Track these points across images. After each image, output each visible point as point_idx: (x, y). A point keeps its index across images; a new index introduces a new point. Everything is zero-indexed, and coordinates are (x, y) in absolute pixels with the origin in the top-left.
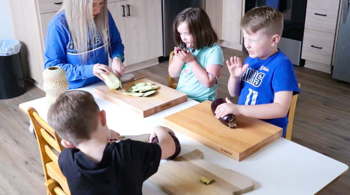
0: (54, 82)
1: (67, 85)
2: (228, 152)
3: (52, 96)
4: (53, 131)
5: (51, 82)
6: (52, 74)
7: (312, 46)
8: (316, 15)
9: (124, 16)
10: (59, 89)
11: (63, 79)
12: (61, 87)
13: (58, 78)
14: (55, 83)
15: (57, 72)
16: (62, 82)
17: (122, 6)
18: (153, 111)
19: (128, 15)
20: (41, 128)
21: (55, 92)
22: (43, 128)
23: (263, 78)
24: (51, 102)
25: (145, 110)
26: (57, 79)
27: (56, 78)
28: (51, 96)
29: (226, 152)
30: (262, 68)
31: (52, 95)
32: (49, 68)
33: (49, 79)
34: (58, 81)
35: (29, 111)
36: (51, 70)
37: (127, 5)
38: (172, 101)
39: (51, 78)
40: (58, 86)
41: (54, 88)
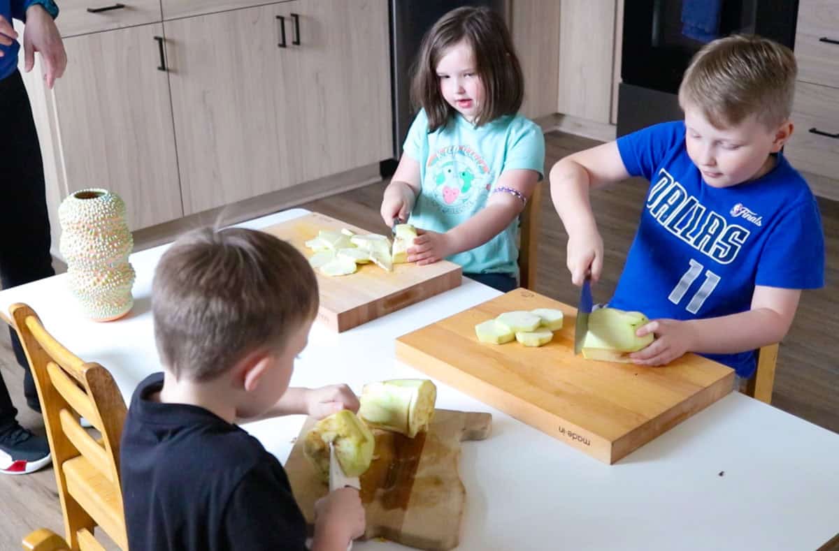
0: (89, 232)
1: (126, 243)
2: (579, 437)
3: (85, 274)
4: (82, 372)
5: (81, 232)
6: (83, 209)
7: (813, 131)
8: (823, 43)
9: (283, 45)
10: (103, 254)
11: (114, 224)
12: (109, 249)
13: (100, 224)
14: (92, 237)
15: (98, 204)
16: (111, 235)
17: (278, 17)
18: (365, 315)
19: (294, 43)
20: (47, 362)
21: (93, 263)
22: (55, 362)
23: (742, 242)
24: (80, 290)
25: (341, 311)
26: (98, 226)
27: (94, 222)
28: (81, 273)
29: (574, 438)
30: (739, 212)
31: (85, 271)
32: (75, 193)
33: (75, 226)
34: (99, 230)
35: (14, 313)
36: (80, 200)
37: (293, 15)
38: (417, 285)
39: (79, 222)
40: (101, 243)
41: (88, 250)
